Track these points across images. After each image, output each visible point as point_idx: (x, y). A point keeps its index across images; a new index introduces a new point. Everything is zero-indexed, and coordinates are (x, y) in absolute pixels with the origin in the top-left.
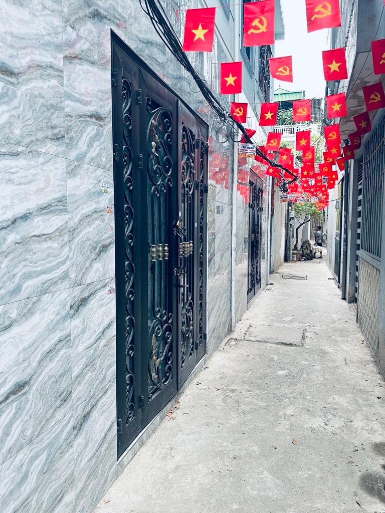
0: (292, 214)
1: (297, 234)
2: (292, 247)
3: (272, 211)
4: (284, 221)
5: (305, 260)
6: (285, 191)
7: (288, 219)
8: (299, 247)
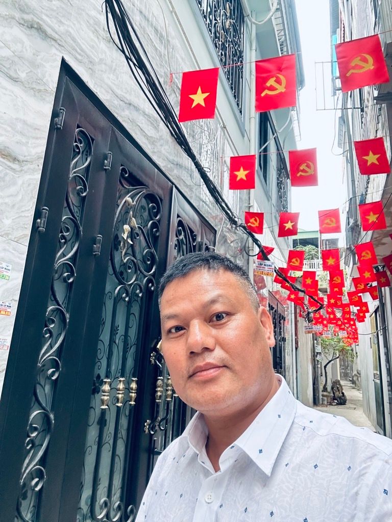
0: (319, 349)
1: (326, 373)
2: (321, 388)
3: (297, 343)
4: (310, 357)
5: (338, 404)
6: (310, 321)
7: (315, 355)
8: (329, 389)
